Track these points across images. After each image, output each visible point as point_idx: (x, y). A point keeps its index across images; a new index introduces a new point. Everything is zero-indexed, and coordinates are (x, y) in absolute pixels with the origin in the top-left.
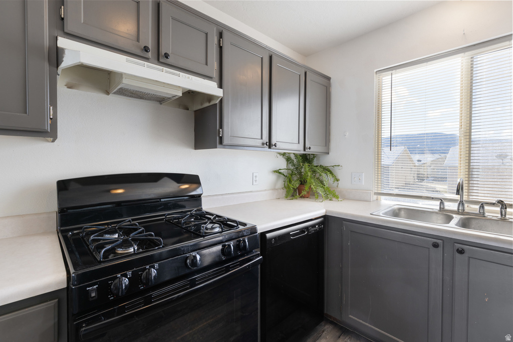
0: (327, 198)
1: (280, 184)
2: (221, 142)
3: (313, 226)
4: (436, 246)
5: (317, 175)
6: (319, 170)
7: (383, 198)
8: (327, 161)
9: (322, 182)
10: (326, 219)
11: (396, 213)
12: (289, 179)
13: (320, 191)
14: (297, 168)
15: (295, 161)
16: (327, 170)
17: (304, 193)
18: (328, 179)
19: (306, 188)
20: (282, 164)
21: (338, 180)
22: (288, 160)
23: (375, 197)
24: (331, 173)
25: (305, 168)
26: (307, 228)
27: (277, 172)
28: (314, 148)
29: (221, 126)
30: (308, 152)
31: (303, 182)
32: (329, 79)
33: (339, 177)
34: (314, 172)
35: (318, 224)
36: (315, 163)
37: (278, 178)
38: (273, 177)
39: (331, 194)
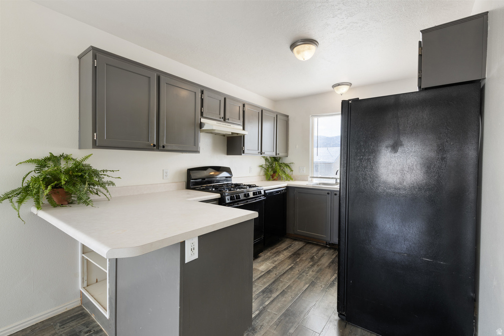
0: (287, 180)
1: (262, 173)
2: (243, 153)
3: (282, 190)
4: (328, 194)
5: (282, 168)
6: (283, 165)
7: (314, 179)
8: (287, 161)
9: (284, 172)
10: (288, 188)
11: (320, 184)
12: (266, 170)
13: (284, 176)
14: (271, 164)
15: (270, 160)
16: (287, 165)
17: (275, 177)
18: (287, 170)
19: (277, 175)
20: (263, 162)
21: (292, 171)
22: (266, 159)
23: (310, 179)
24: (289, 167)
25: (275, 164)
26: (280, 191)
27: (261, 166)
28: (281, 154)
29: (244, 146)
30: (278, 156)
31: (275, 172)
32: (288, 116)
33: (293, 169)
34: (280, 166)
35: (284, 190)
36: (280, 162)
37: (262, 169)
38: (259, 169)
39: (289, 178)
